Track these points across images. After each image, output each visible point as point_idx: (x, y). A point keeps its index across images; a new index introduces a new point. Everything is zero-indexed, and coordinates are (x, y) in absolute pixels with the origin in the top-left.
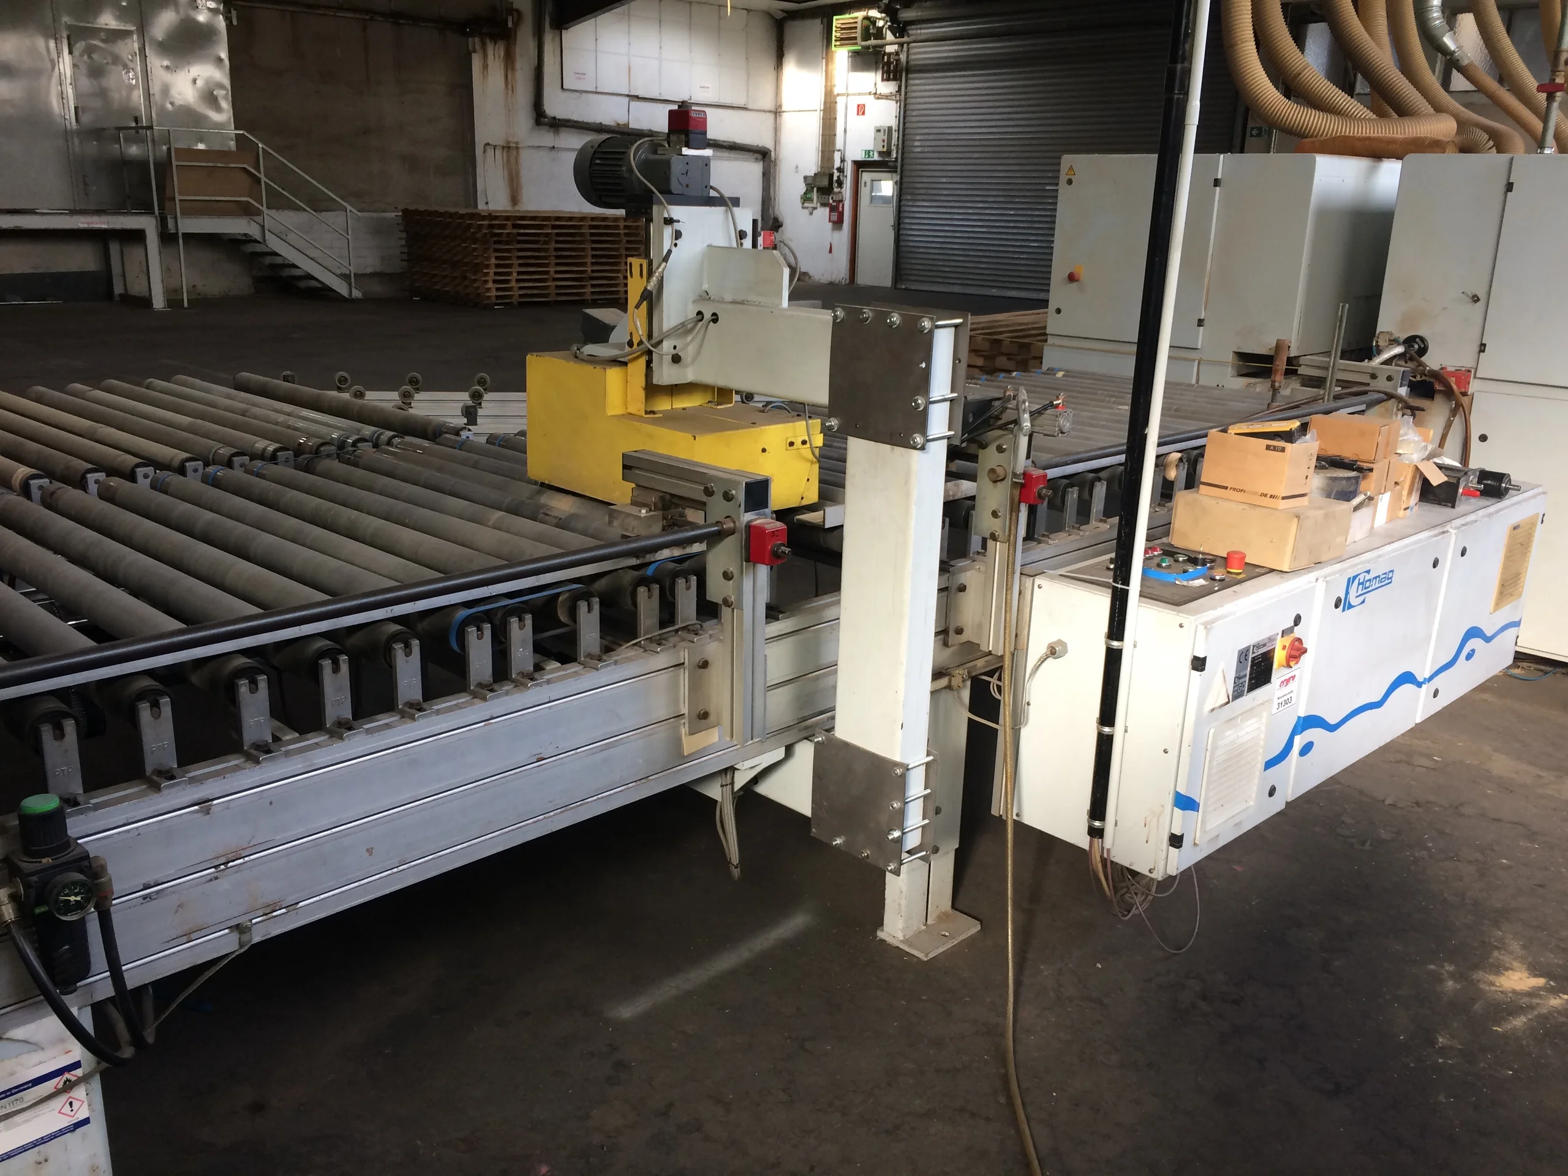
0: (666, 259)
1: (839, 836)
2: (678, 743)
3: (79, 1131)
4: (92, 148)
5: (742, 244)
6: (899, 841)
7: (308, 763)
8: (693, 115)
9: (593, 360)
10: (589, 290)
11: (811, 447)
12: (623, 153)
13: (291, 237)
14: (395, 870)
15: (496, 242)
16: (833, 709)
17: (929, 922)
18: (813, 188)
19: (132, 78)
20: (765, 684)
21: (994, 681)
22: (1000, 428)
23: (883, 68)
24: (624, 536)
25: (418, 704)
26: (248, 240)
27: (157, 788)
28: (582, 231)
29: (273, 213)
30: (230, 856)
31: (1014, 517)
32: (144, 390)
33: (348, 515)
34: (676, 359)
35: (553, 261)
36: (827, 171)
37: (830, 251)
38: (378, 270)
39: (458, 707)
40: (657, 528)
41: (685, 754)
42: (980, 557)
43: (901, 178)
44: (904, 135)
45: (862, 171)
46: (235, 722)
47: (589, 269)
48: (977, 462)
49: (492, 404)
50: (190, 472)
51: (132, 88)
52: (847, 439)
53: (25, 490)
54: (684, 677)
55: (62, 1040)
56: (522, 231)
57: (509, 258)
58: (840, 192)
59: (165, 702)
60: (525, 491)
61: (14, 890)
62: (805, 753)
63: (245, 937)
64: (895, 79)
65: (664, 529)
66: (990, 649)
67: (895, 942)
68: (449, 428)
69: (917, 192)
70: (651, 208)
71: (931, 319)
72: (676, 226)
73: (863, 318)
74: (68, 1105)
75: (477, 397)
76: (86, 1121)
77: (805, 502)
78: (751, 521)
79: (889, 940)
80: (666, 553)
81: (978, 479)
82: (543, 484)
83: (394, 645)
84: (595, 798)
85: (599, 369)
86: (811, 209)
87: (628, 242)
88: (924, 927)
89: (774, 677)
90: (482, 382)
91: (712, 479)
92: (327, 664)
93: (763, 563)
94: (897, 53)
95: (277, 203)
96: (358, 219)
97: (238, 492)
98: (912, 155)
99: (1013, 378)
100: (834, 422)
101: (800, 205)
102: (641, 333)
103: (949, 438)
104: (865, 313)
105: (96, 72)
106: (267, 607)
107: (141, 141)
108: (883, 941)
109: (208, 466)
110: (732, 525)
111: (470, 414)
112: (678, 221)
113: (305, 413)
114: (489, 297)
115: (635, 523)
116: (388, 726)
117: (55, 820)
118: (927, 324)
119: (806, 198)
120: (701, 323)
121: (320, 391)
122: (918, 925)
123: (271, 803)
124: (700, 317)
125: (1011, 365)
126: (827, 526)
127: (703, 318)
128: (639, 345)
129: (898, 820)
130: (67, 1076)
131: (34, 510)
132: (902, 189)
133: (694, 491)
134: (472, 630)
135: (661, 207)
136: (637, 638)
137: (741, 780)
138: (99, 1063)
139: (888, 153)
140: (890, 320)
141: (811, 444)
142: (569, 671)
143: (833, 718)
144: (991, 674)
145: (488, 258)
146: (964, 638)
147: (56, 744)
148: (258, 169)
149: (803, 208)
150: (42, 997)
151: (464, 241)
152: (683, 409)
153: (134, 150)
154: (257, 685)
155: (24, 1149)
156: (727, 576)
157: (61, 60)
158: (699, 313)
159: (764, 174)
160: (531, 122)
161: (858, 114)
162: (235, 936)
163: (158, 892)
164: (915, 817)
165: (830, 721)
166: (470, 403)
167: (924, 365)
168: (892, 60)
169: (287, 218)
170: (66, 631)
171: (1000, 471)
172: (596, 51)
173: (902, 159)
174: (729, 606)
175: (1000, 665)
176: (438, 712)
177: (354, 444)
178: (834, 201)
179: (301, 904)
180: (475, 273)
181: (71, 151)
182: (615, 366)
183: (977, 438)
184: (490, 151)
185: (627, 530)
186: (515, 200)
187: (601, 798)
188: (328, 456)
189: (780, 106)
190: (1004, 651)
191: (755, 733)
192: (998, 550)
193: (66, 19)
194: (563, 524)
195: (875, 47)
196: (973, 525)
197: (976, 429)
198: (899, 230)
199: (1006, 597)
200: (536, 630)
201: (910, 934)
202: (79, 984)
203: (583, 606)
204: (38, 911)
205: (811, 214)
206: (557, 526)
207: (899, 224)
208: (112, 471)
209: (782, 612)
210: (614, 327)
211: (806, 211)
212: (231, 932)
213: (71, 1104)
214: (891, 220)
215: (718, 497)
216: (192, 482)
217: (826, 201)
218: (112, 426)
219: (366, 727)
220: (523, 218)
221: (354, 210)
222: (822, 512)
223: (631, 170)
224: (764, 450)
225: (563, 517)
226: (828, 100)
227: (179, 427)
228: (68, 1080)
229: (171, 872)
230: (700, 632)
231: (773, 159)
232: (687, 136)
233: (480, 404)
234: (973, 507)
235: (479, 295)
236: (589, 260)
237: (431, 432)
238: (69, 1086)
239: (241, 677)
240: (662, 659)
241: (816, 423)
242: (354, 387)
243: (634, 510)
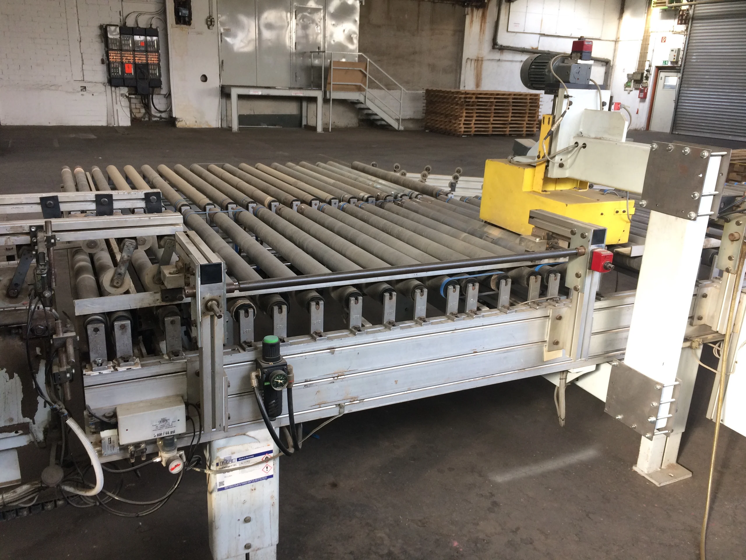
0: (563, 116)
1: (620, 415)
2: (541, 355)
3: (269, 479)
4: (300, 61)
5: (603, 109)
6: (654, 423)
7: (375, 338)
8: (586, 43)
9: (519, 164)
10: (508, 129)
11: (628, 215)
12: (547, 62)
13: (377, 102)
14: (406, 392)
15: (467, 105)
16: (625, 349)
17: (663, 467)
18: (632, 80)
19: (319, 29)
20: (591, 332)
21: (716, 347)
22: (739, 212)
23: (679, 17)
24: (526, 251)
25: (424, 319)
26: (358, 102)
27: (314, 339)
28: (509, 100)
29: (370, 90)
30: (340, 374)
31: (742, 261)
32: (316, 167)
33: (398, 229)
34: (561, 166)
35: (493, 115)
36: (641, 72)
37: (637, 113)
38: (412, 117)
39: (441, 322)
40: (543, 248)
41: (545, 360)
42: (717, 280)
43: (683, 75)
44: (687, 53)
45: (660, 72)
46: (347, 316)
47: (510, 119)
48: (723, 230)
49: (462, 182)
50: (333, 204)
51: (318, 34)
52: (650, 213)
53: (270, 207)
54: (548, 323)
55: (267, 440)
56: (480, 100)
57: (472, 113)
58: (647, 82)
59: (322, 303)
60: (477, 225)
61: (258, 374)
62: (606, 369)
63: (342, 410)
64: (685, 23)
65: (547, 249)
66: (718, 330)
67: (642, 474)
68: (443, 192)
69: (690, 83)
70: (558, 90)
71: (709, 152)
72: (570, 99)
73: (669, 149)
74: (266, 468)
75: (456, 178)
76: (272, 476)
77: (620, 242)
78: (594, 249)
79: (639, 472)
80: (546, 261)
81: (722, 239)
82: (486, 222)
83: (416, 290)
84: (498, 375)
85: (521, 169)
86: (629, 91)
87: (531, 106)
88: (660, 470)
89: (595, 329)
90: (459, 172)
91: (576, 226)
92: (387, 295)
93: (598, 271)
94: (688, 10)
95: (372, 85)
96: (406, 93)
97: (352, 214)
98: (690, 63)
99: (743, 185)
100: (644, 203)
101: (623, 88)
102: (545, 152)
103: (710, 215)
104: (670, 146)
105: (305, 27)
106: (364, 268)
107: (319, 57)
108: (635, 472)
109: (340, 202)
110: (584, 250)
111: (453, 186)
112: (572, 97)
113: (381, 181)
114: (460, 131)
115: (533, 245)
116: (410, 327)
117: (275, 347)
118: (706, 154)
119: (627, 85)
120: (576, 148)
121: (386, 172)
122: (656, 467)
123: (358, 354)
124: (576, 145)
125: (739, 178)
126: (632, 255)
127: (578, 145)
128: (543, 157)
129: (655, 411)
130: (267, 455)
131: (272, 215)
132: (682, 81)
133: (566, 232)
134: (451, 287)
135: (564, 90)
136: (527, 301)
137: (570, 378)
138: (280, 452)
139: (677, 62)
140: (684, 151)
141: (628, 212)
142: (493, 313)
143: (624, 354)
144: (715, 343)
145: (463, 113)
146: (702, 322)
147: (279, 315)
148: (366, 70)
149: (625, 90)
150: (263, 420)
151: (452, 104)
152: (561, 190)
153: (316, 62)
154: (358, 301)
155: (247, 483)
156: (578, 276)
157: (292, 21)
158: (576, 143)
159: (606, 73)
160: (490, 47)
161: (662, 42)
162: (337, 409)
163: (310, 384)
164: (664, 412)
165: (621, 356)
166: (453, 181)
167: (701, 176)
168: (684, 13)
169: (375, 93)
170: (283, 268)
171: (736, 235)
172: (526, 12)
173: (684, 66)
174: (577, 291)
175: (722, 339)
176: (432, 323)
177: (401, 197)
178: (642, 87)
179: (365, 400)
180: (456, 120)
181: (292, 62)
182: (529, 167)
183: (725, 217)
184: (469, 62)
185: (528, 248)
186: (478, 85)
187: (501, 375)
188: (390, 201)
189: (619, 38)
190: (726, 332)
191: (582, 356)
192: (729, 278)
193: (295, 4)
194: (495, 242)
195: (675, 7)
196: (716, 263)
197: (724, 212)
198: (678, 102)
199: (731, 304)
200: (480, 291)
201: (651, 471)
202: (277, 418)
203: (503, 282)
204: (266, 384)
205: (629, 93)
206: (492, 242)
207: (678, 99)
208: (303, 202)
209: (602, 297)
210: (530, 149)
211: (627, 92)
212: (336, 407)
213: (267, 467)
214: (674, 98)
215: (578, 235)
216: (333, 208)
217: (638, 87)
218: (303, 181)
219: (401, 326)
220: (480, 94)
221: (405, 90)
222: (630, 248)
223: (550, 71)
224: (602, 214)
225: (495, 239)
226: (646, 34)
227: (329, 184)
228: (267, 457)
229: (316, 377)
230: (559, 302)
231: (611, 65)
232: (581, 54)
233: (457, 182)
234: (717, 253)
235: (455, 130)
236: (510, 115)
237: (434, 194)
238: (267, 460)
239: (352, 296)
240: (539, 313)
241: (632, 202)
242: (403, 171)
243: (533, 239)
